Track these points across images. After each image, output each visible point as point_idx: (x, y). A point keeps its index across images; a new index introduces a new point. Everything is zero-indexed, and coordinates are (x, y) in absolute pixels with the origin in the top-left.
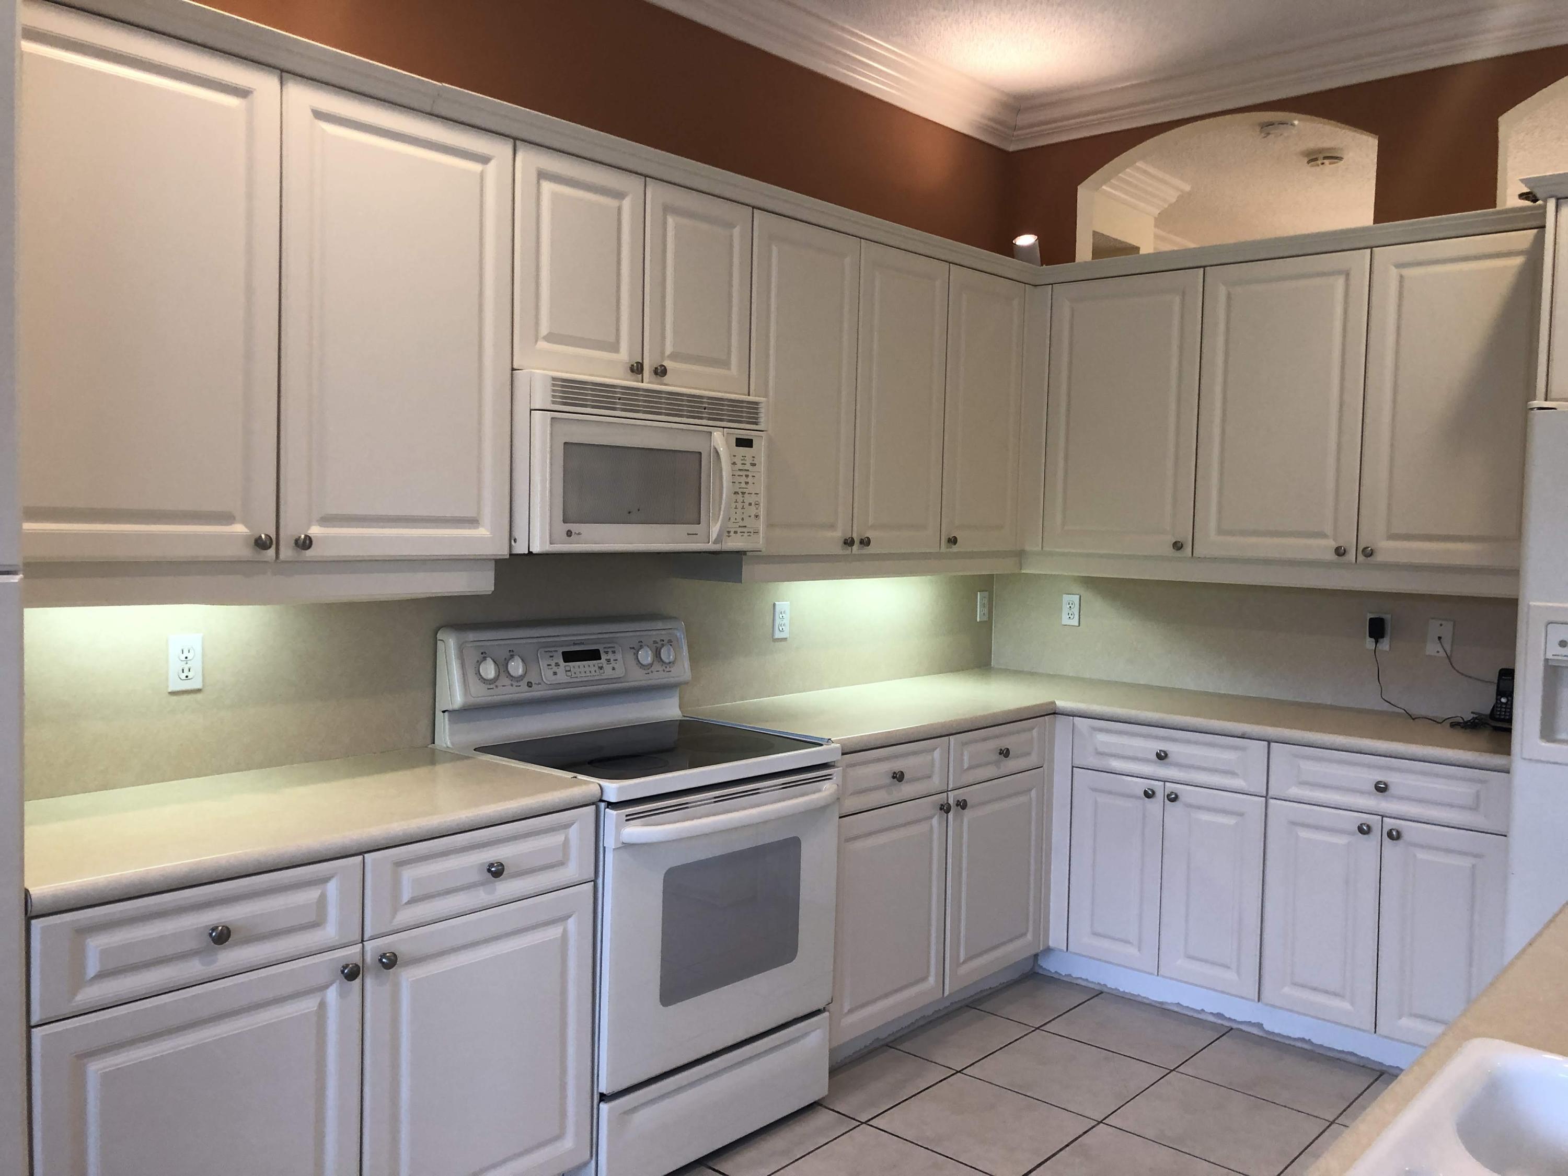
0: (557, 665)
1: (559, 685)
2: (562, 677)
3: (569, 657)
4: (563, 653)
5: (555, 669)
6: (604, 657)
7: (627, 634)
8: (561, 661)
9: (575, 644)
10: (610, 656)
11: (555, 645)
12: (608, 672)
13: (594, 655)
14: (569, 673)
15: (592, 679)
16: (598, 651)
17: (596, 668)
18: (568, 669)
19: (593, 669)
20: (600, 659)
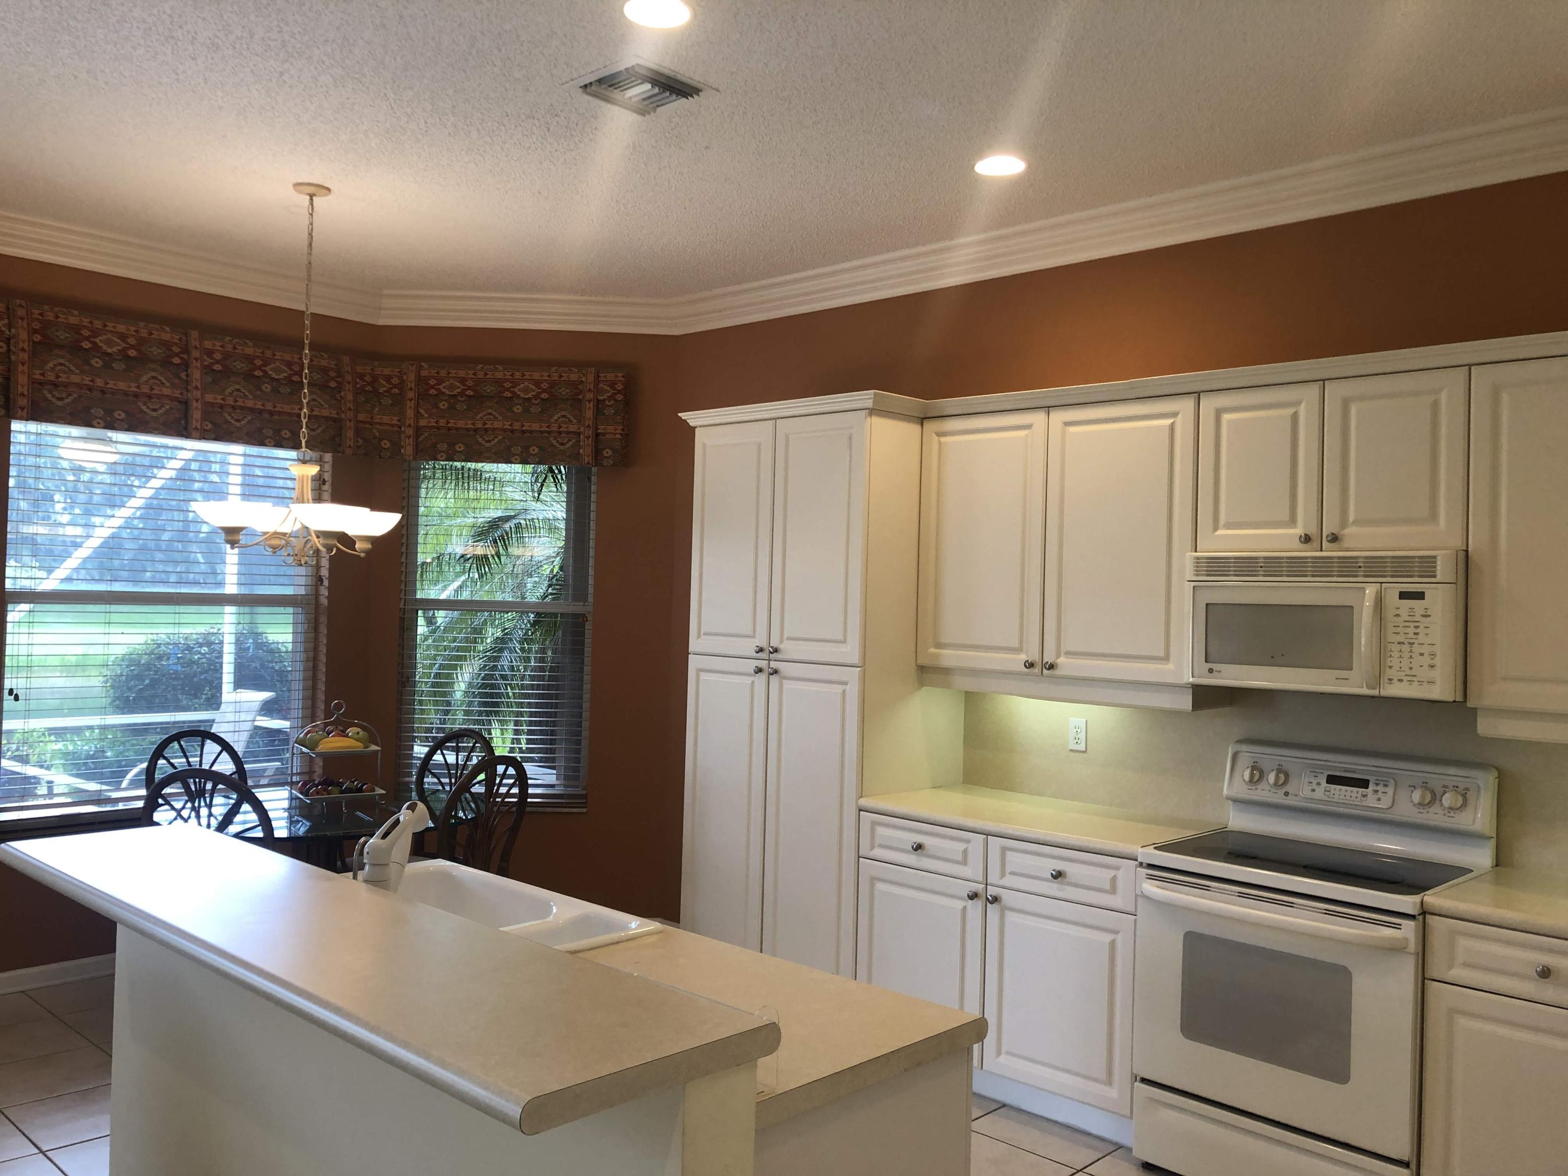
0: (1319, 784)
1: (1312, 800)
2: (1320, 794)
3: (1332, 780)
4: (1328, 776)
5: (1315, 787)
6: (1372, 787)
7: (1407, 773)
8: (1324, 782)
9: (1346, 771)
10: (1380, 788)
11: (1322, 767)
12: (1371, 801)
13: (1364, 784)
14: (1327, 793)
15: (1351, 803)
16: (1368, 781)
17: (1360, 795)
18: (1328, 789)
19: (1354, 795)
20: (1367, 788)
